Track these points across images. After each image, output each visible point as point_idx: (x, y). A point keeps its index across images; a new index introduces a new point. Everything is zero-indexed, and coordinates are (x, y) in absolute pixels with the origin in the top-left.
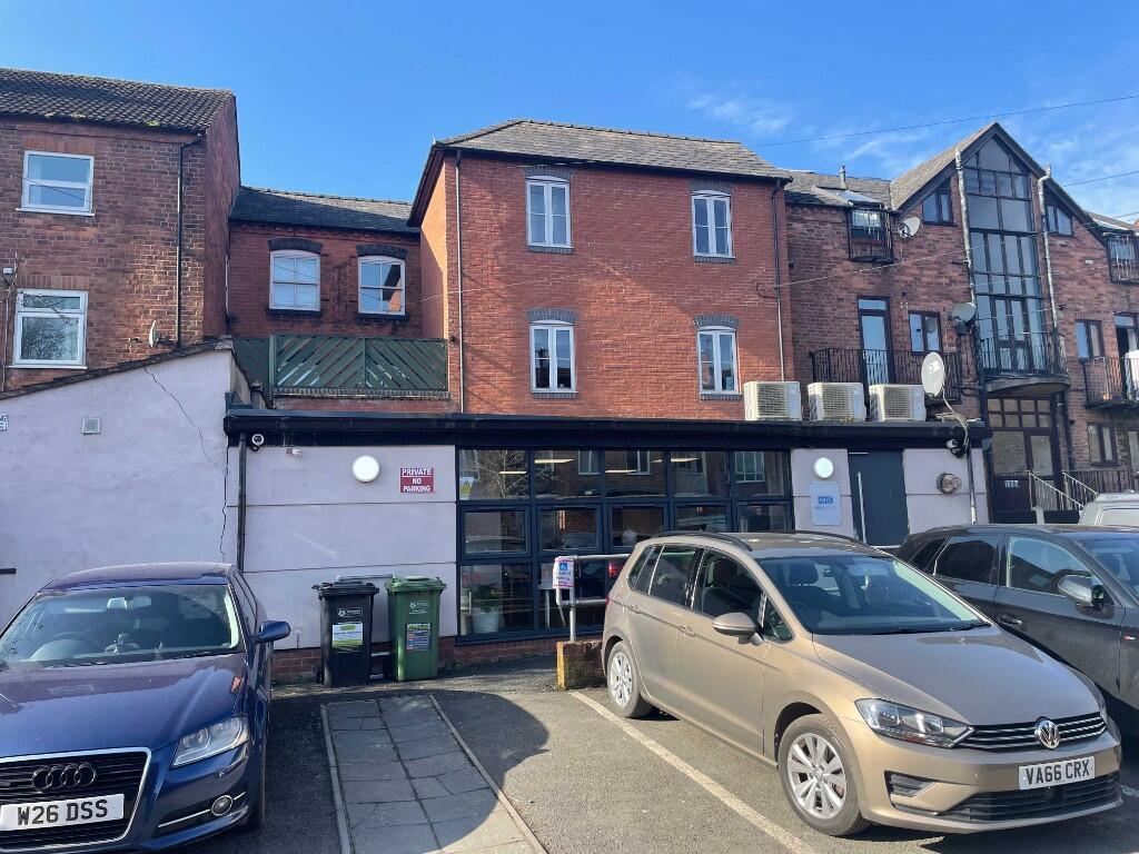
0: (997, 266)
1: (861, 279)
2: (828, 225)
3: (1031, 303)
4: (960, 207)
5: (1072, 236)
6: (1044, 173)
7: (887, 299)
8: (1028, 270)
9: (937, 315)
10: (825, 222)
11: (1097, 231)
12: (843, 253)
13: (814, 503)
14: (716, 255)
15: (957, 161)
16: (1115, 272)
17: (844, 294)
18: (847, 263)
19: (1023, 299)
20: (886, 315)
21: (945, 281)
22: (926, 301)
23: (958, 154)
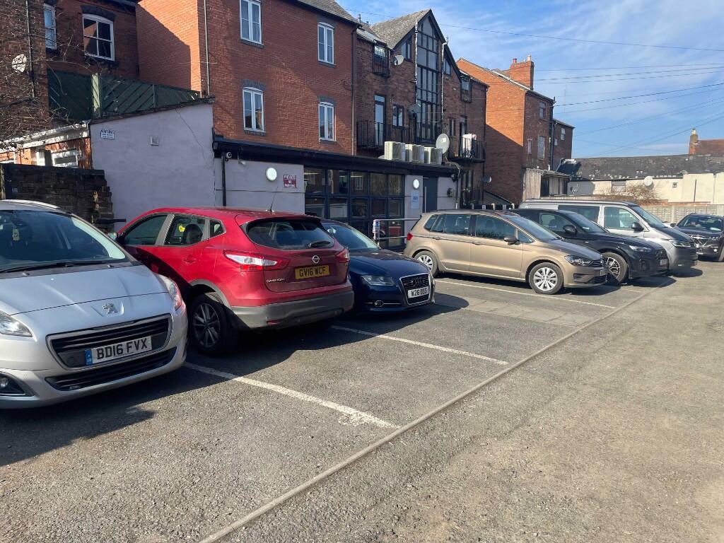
0: (424, 87)
1: (377, 84)
2: (366, 52)
3: (434, 106)
4: (415, 52)
5: (450, 75)
6: (445, 42)
7: (385, 97)
8: (434, 90)
9: (403, 107)
10: (364, 50)
11: (459, 74)
12: (370, 68)
13: (412, 199)
14: (327, 62)
15: (416, 27)
16: (463, 95)
17: (370, 91)
18: (371, 74)
19: (432, 104)
20: (384, 105)
21: (406, 90)
22: (400, 100)
23: (417, 23)
